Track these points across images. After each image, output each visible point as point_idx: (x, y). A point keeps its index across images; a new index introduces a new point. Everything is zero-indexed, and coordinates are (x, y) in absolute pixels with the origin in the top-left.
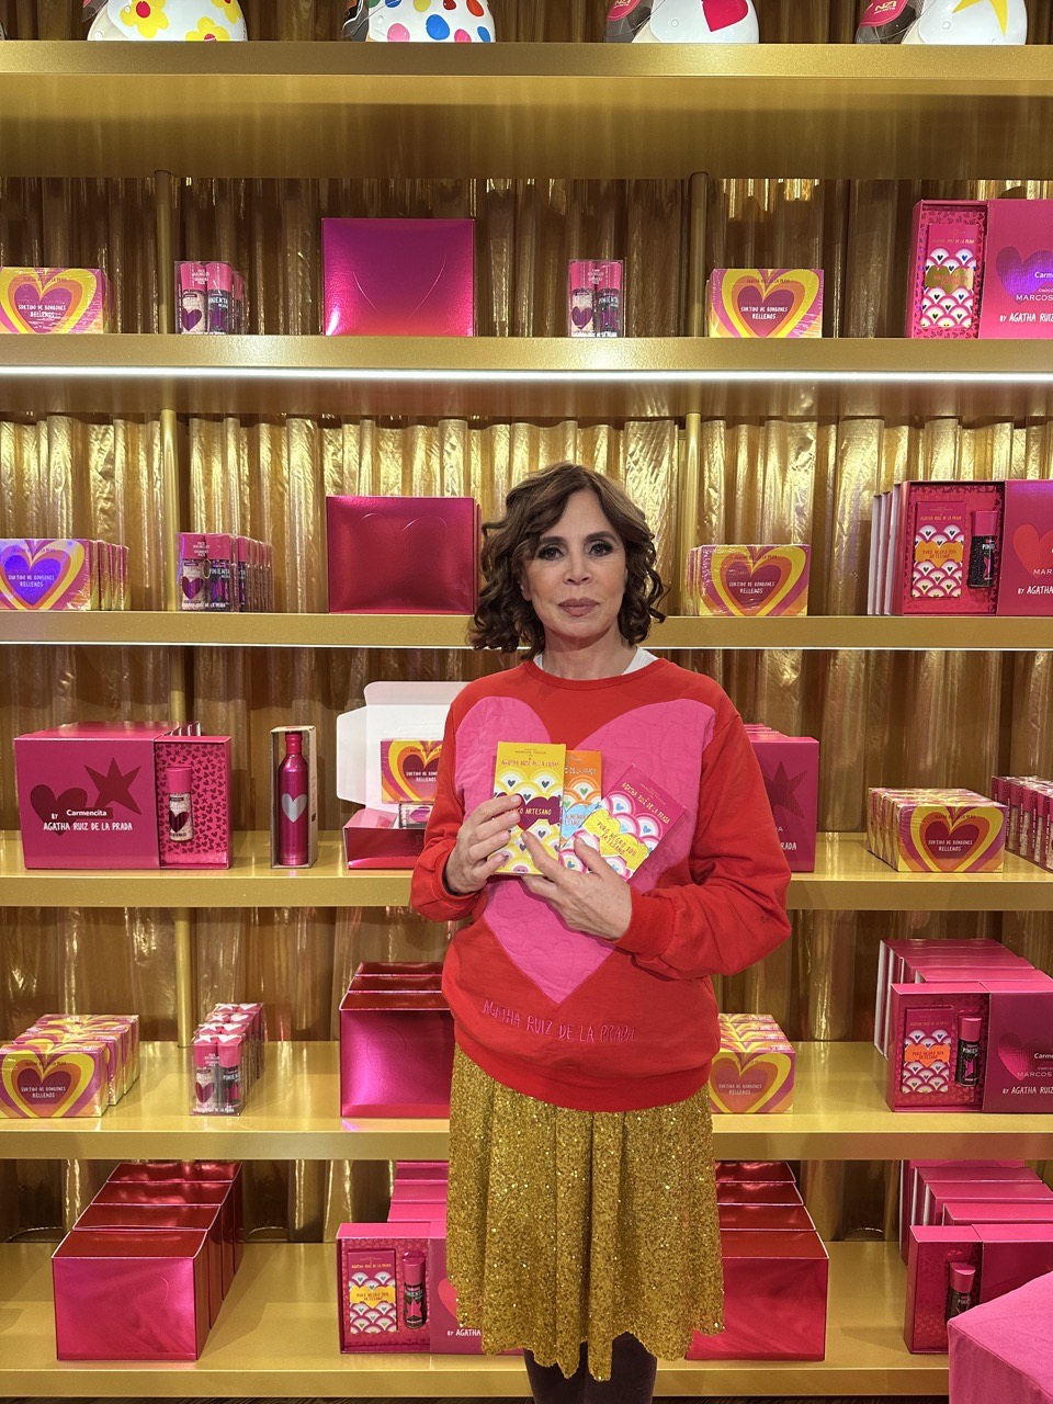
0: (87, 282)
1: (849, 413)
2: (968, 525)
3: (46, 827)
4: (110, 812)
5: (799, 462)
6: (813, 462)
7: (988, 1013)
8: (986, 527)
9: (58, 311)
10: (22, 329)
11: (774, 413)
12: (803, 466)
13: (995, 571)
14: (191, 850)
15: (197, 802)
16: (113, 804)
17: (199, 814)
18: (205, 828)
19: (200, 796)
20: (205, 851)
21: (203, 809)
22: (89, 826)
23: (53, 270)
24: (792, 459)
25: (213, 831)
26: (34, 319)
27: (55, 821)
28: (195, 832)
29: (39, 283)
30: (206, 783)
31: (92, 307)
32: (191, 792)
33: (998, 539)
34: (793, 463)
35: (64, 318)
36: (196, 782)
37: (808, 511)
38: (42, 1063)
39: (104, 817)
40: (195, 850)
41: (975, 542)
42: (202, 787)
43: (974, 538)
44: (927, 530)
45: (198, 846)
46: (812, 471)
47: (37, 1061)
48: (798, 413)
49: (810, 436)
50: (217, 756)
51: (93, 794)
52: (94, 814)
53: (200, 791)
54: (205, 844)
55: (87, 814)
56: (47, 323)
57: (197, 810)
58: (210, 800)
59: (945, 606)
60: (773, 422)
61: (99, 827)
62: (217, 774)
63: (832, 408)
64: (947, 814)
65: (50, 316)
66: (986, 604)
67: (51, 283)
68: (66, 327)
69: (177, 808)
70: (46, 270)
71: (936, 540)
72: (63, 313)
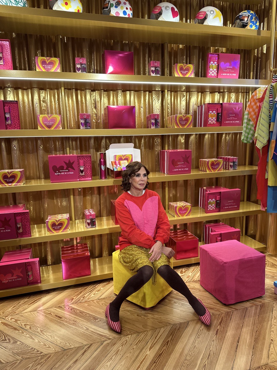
0: (57, 61)
1: (191, 90)
2: (217, 111)
3: (55, 174)
4: (69, 170)
5: (183, 100)
6: (185, 100)
7: (221, 195)
8: (220, 111)
9: (51, 67)
10: (44, 70)
11: (179, 90)
12: (184, 100)
13: (221, 119)
14: (84, 177)
15: (85, 168)
16: (69, 169)
17: (86, 170)
18: (87, 173)
19: (86, 166)
20: (87, 177)
21: (86, 169)
22: (65, 173)
23: (49, 58)
24: (182, 99)
25: (88, 173)
26: (46, 68)
27: (57, 173)
28: (85, 174)
29: (47, 60)
30: (87, 164)
31: (58, 66)
32: (84, 166)
33: (222, 113)
34: (182, 100)
35: (52, 68)
36: (85, 164)
37: (185, 109)
38: (57, 222)
39: (67, 171)
40: (85, 177)
41: (218, 114)
42: (86, 164)
43: (218, 113)
44: (211, 112)
45: (86, 176)
46: (185, 101)
47: (56, 221)
48: (183, 90)
49: (185, 94)
50: (89, 158)
51: (65, 167)
52: (66, 171)
53: (86, 165)
54: (87, 176)
55: (64, 171)
56: (49, 69)
57: (85, 169)
58: (88, 167)
59: (213, 125)
60: (179, 92)
61: (67, 173)
62: (89, 162)
63: (188, 90)
64: (214, 161)
65: (49, 68)
66: (219, 125)
67: (49, 61)
68: (53, 70)
69: (82, 169)
70: (48, 58)
71: (212, 113)
72: (52, 67)
